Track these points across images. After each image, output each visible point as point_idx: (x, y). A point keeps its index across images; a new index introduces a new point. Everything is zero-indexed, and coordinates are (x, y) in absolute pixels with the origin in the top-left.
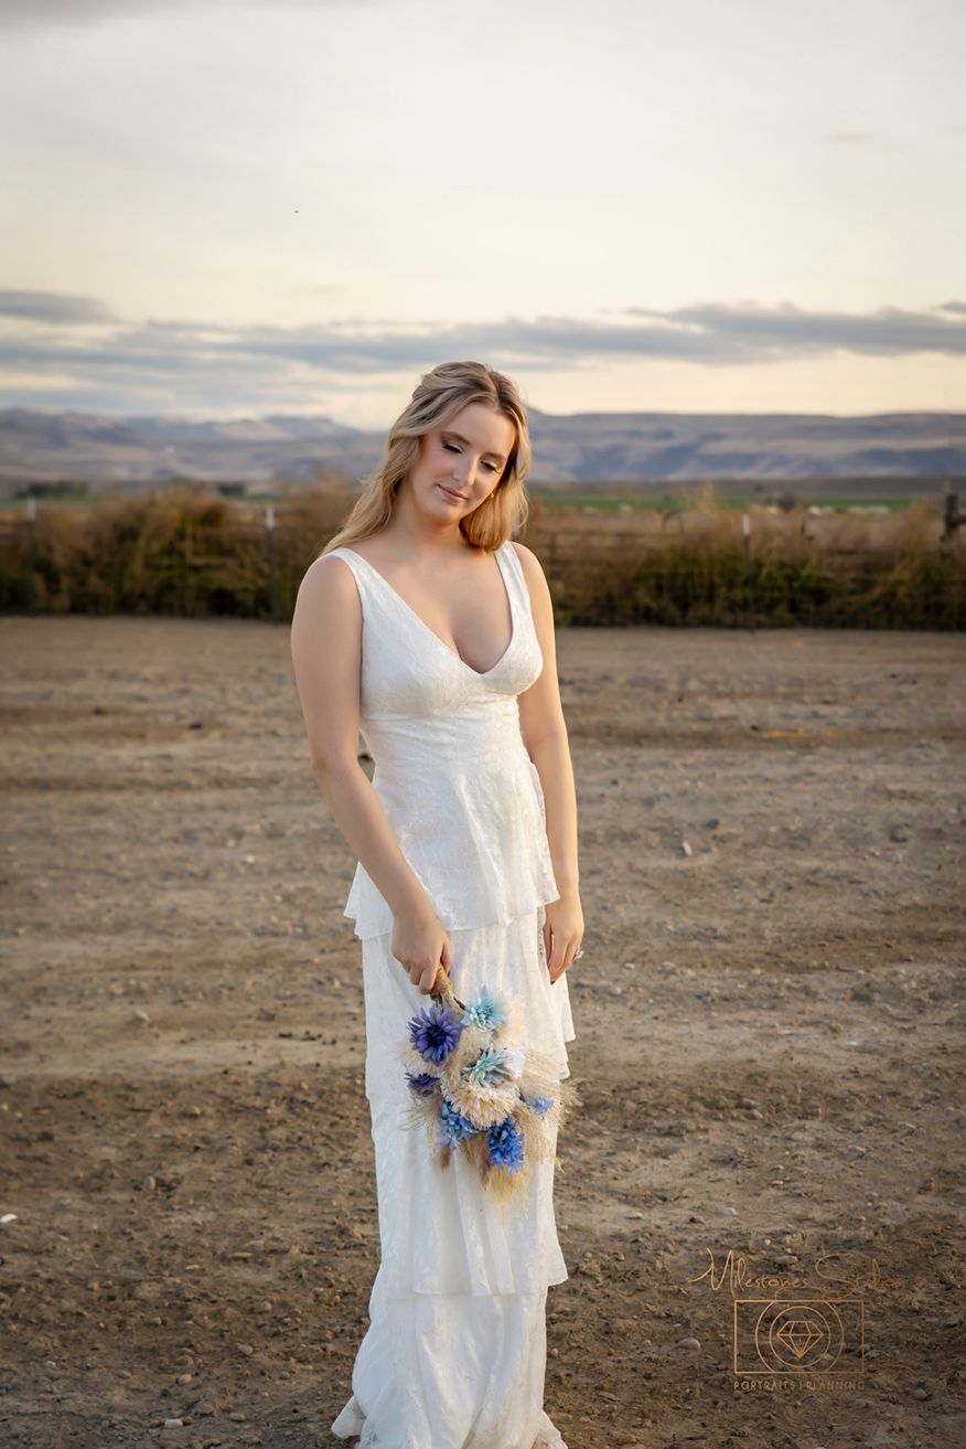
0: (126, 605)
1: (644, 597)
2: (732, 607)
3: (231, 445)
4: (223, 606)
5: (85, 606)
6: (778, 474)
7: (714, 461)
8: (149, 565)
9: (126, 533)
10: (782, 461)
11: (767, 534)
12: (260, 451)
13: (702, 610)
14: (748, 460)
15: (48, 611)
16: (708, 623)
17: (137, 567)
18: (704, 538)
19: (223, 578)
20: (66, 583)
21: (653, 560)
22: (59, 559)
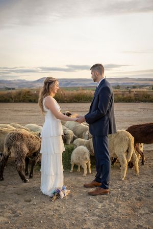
0: (20, 102)
1: (75, 100)
2: (84, 100)
3: (13, 83)
4: (30, 101)
5: (15, 102)
6: (81, 86)
7: (72, 84)
8: (23, 97)
9: (20, 94)
10: (81, 84)
11: (87, 93)
12: (16, 84)
13: (80, 101)
14: (77, 84)
15: (12, 102)
16: (82, 102)
17: (21, 97)
18: (81, 94)
19: (31, 98)
20: (13, 99)
21: (75, 96)
22: (13, 97)
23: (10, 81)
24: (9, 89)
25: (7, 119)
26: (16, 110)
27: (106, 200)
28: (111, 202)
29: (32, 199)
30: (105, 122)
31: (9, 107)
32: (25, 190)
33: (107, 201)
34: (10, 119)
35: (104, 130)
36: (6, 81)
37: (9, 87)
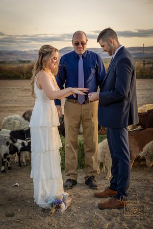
3: (29, 55)
15: (23, 79)
20: (25, 75)
22: (24, 72)
23: (25, 51)
24: (24, 62)
25: (12, 101)
26: (26, 89)
27: (116, 216)
28: (123, 220)
29: (15, 212)
30: (124, 108)
31: (17, 86)
32: (10, 200)
33: (118, 219)
34: (15, 101)
35: (122, 120)
36: (21, 52)
37: (24, 60)
